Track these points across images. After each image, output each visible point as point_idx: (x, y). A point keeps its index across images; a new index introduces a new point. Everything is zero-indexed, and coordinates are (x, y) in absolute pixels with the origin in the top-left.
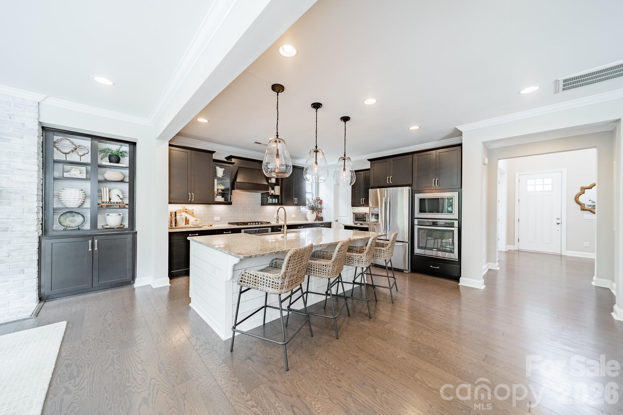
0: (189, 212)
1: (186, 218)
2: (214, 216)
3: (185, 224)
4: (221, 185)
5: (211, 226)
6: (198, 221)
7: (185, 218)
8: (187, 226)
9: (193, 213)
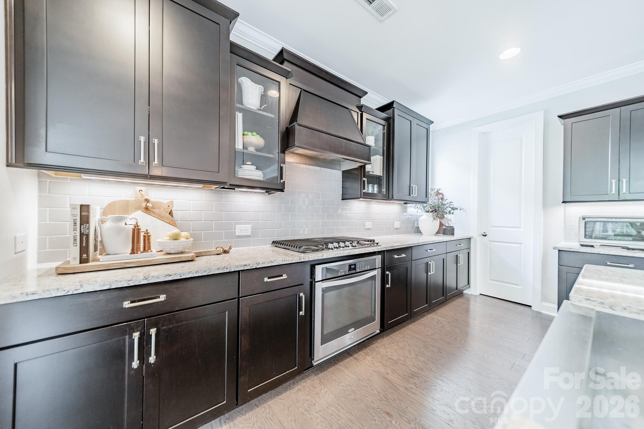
0: (156, 211)
1: (136, 231)
2: (236, 224)
3: (133, 252)
4: (254, 134)
5: (225, 252)
6: (182, 239)
7: (134, 230)
8: (141, 257)
9: (171, 213)
